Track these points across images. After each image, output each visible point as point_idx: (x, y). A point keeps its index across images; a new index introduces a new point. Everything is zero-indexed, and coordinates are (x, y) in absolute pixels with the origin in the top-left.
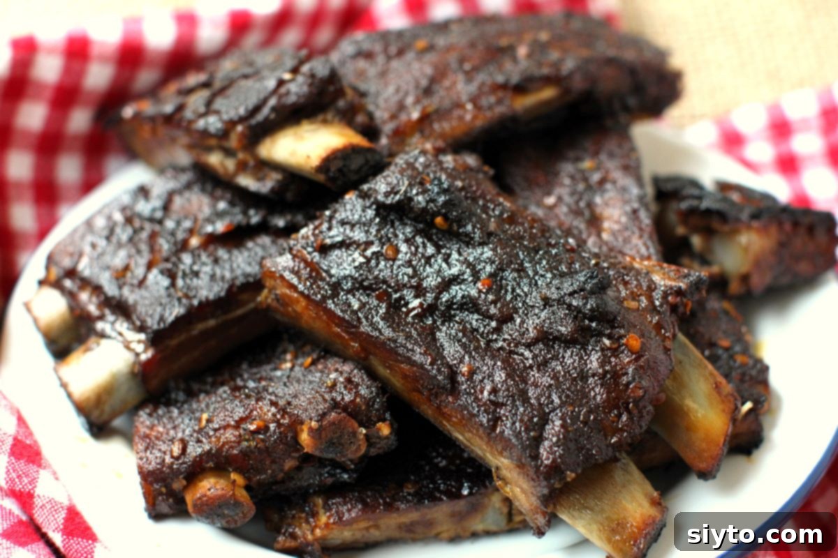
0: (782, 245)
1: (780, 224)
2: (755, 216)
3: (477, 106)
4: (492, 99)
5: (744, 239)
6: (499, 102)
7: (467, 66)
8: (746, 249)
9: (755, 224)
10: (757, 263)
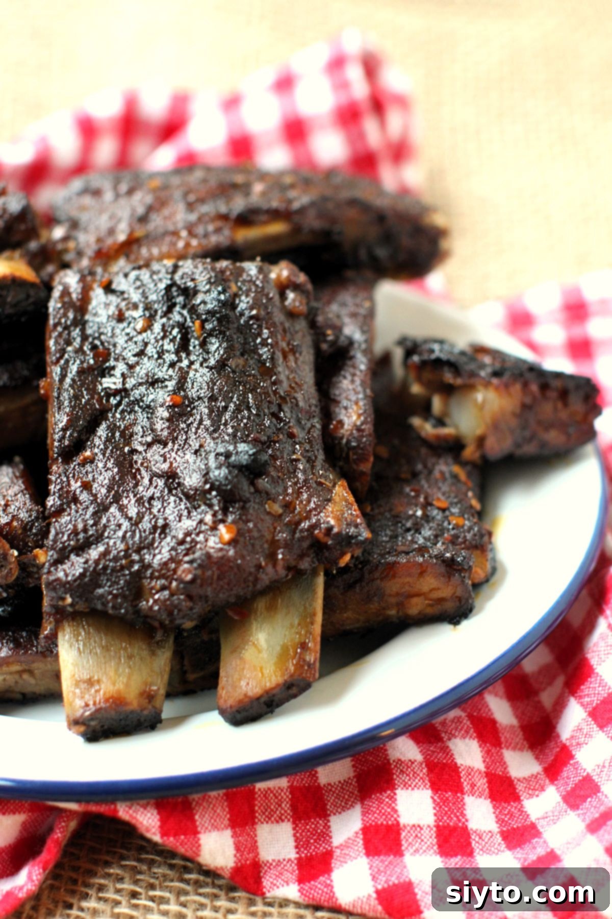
0: (525, 407)
1: (525, 385)
2: (496, 374)
3: (191, 234)
4: (211, 228)
5: (480, 396)
6: (218, 231)
7: (192, 198)
8: (481, 407)
9: (495, 381)
10: (495, 426)
